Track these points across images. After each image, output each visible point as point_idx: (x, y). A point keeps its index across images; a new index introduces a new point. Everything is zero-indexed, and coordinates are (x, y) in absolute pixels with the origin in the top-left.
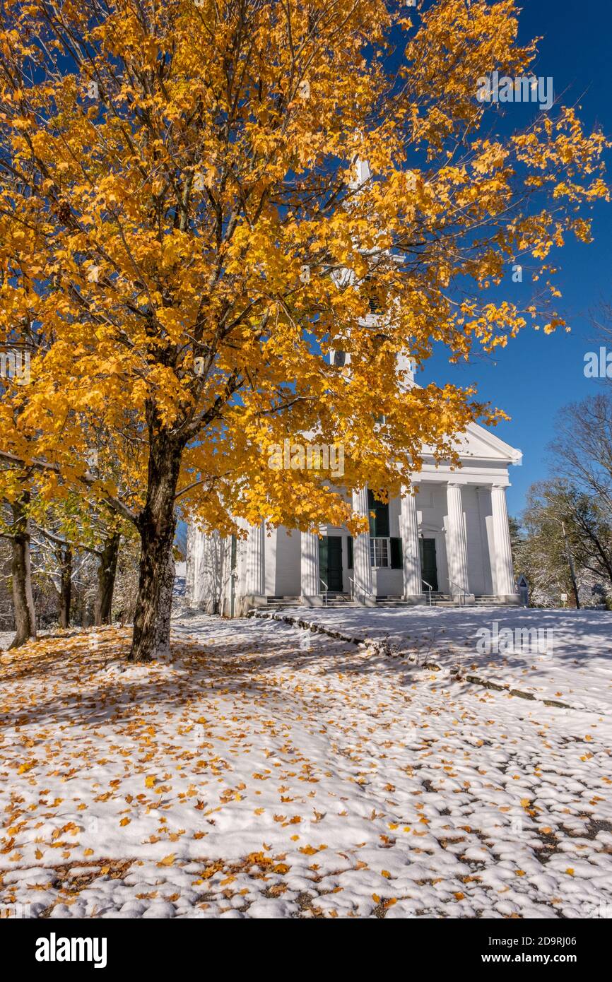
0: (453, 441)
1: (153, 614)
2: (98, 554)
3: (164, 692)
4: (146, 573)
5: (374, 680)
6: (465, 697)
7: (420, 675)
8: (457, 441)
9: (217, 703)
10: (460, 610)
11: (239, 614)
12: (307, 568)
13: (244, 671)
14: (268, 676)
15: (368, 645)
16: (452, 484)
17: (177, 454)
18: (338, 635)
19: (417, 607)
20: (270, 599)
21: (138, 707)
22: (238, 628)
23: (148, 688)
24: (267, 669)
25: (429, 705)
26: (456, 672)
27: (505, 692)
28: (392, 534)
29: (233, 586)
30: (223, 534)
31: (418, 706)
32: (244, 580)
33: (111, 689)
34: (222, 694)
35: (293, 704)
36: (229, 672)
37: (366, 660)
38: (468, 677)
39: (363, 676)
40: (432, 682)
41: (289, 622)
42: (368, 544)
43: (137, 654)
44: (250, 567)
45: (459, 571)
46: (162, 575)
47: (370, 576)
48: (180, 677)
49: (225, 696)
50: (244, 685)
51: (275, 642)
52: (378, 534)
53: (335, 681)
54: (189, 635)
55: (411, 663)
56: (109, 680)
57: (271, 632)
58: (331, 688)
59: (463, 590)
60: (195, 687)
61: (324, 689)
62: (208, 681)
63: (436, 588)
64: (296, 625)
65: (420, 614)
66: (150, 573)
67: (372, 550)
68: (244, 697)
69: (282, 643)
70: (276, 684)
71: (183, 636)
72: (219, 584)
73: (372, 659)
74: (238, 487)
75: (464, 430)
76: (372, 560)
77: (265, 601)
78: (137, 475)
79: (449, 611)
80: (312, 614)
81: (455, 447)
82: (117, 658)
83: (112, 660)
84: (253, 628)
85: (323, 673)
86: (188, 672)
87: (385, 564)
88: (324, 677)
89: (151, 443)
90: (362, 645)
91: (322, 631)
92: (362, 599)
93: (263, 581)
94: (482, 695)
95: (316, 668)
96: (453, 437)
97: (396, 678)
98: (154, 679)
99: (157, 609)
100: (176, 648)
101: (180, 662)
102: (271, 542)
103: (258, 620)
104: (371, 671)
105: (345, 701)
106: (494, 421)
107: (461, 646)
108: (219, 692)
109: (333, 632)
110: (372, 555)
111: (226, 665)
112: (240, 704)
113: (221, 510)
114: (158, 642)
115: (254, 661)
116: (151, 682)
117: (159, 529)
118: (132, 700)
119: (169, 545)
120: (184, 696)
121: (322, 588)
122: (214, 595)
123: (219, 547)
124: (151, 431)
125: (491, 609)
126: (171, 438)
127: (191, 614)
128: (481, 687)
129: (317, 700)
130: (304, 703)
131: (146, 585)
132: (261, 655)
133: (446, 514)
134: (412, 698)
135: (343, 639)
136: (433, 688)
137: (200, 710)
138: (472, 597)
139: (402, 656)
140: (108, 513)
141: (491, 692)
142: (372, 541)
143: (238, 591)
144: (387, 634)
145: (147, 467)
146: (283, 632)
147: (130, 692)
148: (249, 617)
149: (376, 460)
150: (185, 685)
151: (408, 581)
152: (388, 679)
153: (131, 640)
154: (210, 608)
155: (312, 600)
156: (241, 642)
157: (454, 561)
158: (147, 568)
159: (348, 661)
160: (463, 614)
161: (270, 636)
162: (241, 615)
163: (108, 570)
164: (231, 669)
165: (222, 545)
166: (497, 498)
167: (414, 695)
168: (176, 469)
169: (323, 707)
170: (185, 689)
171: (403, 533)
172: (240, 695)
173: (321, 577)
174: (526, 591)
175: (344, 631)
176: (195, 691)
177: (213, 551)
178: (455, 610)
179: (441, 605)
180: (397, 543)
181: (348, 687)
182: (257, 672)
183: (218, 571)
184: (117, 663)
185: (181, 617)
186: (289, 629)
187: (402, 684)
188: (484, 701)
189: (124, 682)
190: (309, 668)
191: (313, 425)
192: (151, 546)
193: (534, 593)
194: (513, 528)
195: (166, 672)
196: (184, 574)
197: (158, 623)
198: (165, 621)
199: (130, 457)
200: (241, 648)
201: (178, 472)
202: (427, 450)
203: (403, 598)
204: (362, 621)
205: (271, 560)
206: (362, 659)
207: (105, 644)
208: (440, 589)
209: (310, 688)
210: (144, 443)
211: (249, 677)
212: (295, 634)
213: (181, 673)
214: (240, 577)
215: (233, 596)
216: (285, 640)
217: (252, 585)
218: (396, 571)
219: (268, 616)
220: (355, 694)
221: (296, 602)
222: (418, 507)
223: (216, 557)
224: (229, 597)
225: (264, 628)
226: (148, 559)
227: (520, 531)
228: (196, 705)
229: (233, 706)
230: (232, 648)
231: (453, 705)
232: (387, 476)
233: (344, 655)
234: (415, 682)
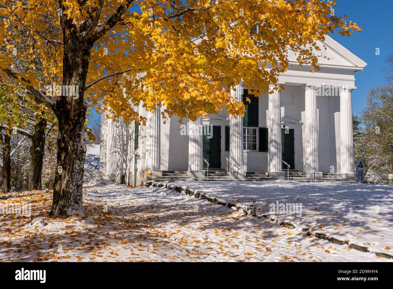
0: (313, 48)
1: (68, 181)
2: (29, 136)
3: (77, 241)
4: (62, 149)
5: (242, 234)
6: (313, 249)
7: (279, 231)
8: (317, 48)
9: (118, 250)
10: (311, 183)
11: (140, 184)
12: (193, 149)
13: (141, 226)
14: (160, 230)
15: (239, 208)
16: (310, 87)
17: (87, 53)
18: (215, 200)
19: (278, 181)
20: (164, 173)
21: (55, 252)
22: (139, 194)
23: (64, 238)
24: (159, 225)
25: (285, 254)
26: (307, 229)
27: (346, 245)
28: (260, 125)
29: (136, 163)
30: (127, 121)
31: (276, 255)
32: (144, 158)
33: (35, 238)
34: (123, 243)
35: (178, 252)
36: (130, 227)
37: (236, 219)
38: (317, 234)
39: (234, 231)
40: (288, 236)
41: (178, 190)
42: (241, 131)
43: (56, 212)
44: (149, 148)
45: (311, 154)
46: (75, 151)
47: (242, 156)
48: (90, 230)
49: (124, 245)
50: (141, 236)
51: (166, 205)
52: (249, 125)
53: (212, 234)
54: (101, 199)
55: (272, 222)
56: (34, 232)
57: (165, 197)
58: (209, 240)
59: (314, 168)
60: (101, 238)
61: (203, 241)
62: (112, 233)
63: (293, 167)
64: (183, 192)
65: (280, 186)
66: (65, 149)
67: (244, 137)
68: (140, 245)
69: (172, 206)
70: (165, 236)
71: (96, 199)
72: (125, 161)
73: (242, 219)
74: (137, 82)
75: (323, 39)
76: (244, 145)
77: (160, 174)
78: (54, 70)
79: (302, 184)
80: (196, 184)
81: (315, 52)
82: (41, 215)
83: (37, 216)
84: (150, 195)
85: (204, 228)
86: (97, 226)
87: (254, 148)
88: (203, 232)
89: (65, 42)
90: (234, 208)
91: (204, 197)
92: (235, 173)
93: (159, 159)
94: (326, 247)
95: (198, 225)
96: (314, 45)
97: (260, 233)
98: (69, 231)
99: (71, 177)
100: (89, 208)
101: (90, 218)
102: (166, 129)
103: (154, 189)
104: (240, 228)
105: (219, 250)
106: (348, 32)
107: (312, 210)
108: (120, 242)
109: (212, 198)
110: (244, 141)
111: (127, 221)
112: (136, 251)
113: (124, 101)
114: (72, 203)
115: (150, 219)
116: (67, 233)
117: (72, 114)
118: (51, 247)
119: (81, 127)
120: (92, 245)
121: (205, 165)
122: (122, 170)
123: (125, 133)
124: (64, 33)
125: (335, 184)
126: (81, 39)
127: (103, 183)
128: (327, 241)
129: (197, 249)
130: (187, 251)
131: (63, 158)
132: (155, 214)
133: (304, 109)
134: (272, 249)
135: (220, 203)
136: (290, 241)
137: (104, 255)
138: (321, 174)
139: (265, 216)
140: (34, 103)
141: (333, 245)
142: (244, 130)
143: (139, 167)
144: (254, 200)
145: (62, 64)
146: (174, 198)
147: (50, 240)
148: (148, 186)
149: (250, 61)
150: (94, 236)
151: (271, 160)
152: (253, 234)
153: (52, 201)
154: (118, 179)
155: (196, 174)
156: (140, 204)
157: (307, 146)
158: (63, 145)
159: (222, 220)
160: (313, 187)
161: (163, 200)
162: (142, 185)
163: (38, 149)
164: (132, 225)
165: (128, 131)
166: (345, 98)
167: (274, 246)
168: (85, 65)
169: (202, 254)
170: (93, 239)
171: (269, 124)
172: (137, 244)
173: (204, 157)
174: (362, 171)
175: (221, 198)
176: (102, 241)
177: (121, 136)
178: (307, 184)
179: (296, 180)
180: (264, 132)
181: (222, 239)
182: (152, 227)
183: (125, 151)
184: (40, 219)
185: (96, 186)
186: (178, 195)
187: (265, 238)
188: (329, 252)
189: (45, 233)
190: (192, 225)
191: (200, 33)
192: (66, 127)
193: (368, 173)
194: (355, 123)
195: (80, 226)
196: (99, 154)
197: (72, 188)
198: (78, 187)
199: (49, 56)
200: (140, 209)
201: (87, 68)
202: (292, 56)
203: (267, 174)
204: (234, 190)
205: (165, 143)
206: (234, 218)
207: (34, 204)
208: (296, 169)
209: (192, 240)
210: (60, 43)
211: (144, 231)
212: (183, 199)
213: (91, 226)
214: (141, 156)
215: (136, 170)
216: (175, 203)
217: (150, 161)
218: (262, 154)
219: (162, 186)
220: (227, 245)
221: (184, 176)
222: (281, 104)
223: (123, 140)
224: (133, 171)
225: (159, 195)
226: (64, 138)
227: (360, 126)
228: (101, 251)
229: (131, 252)
230: (133, 209)
231: (304, 254)
232: (258, 74)
233: (220, 215)
234: (274, 236)
